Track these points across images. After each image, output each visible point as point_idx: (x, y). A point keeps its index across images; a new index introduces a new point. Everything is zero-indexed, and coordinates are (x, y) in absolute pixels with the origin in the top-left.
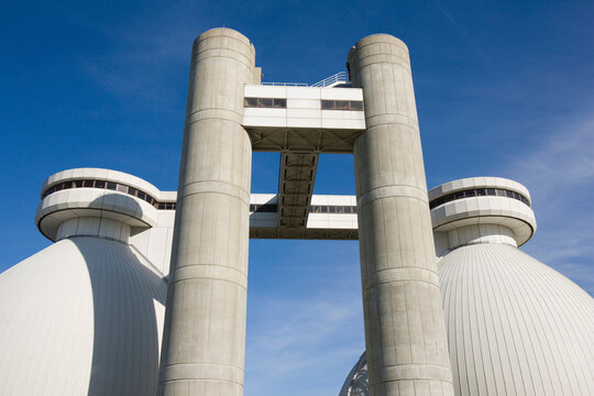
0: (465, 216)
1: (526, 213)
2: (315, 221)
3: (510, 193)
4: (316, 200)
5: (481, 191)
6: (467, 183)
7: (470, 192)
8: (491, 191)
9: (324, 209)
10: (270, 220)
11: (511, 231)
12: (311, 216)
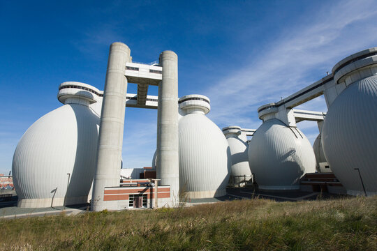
0: (191, 105)
1: (208, 106)
2: (148, 103)
3: (204, 100)
4: (148, 97)
5: (196, 99)
6: (193, 96)
7: (193, 99)
8: (199, 99)
9: (151, 100)
10: (134, 102)
11: (203, 110)
12: (147, 102)
